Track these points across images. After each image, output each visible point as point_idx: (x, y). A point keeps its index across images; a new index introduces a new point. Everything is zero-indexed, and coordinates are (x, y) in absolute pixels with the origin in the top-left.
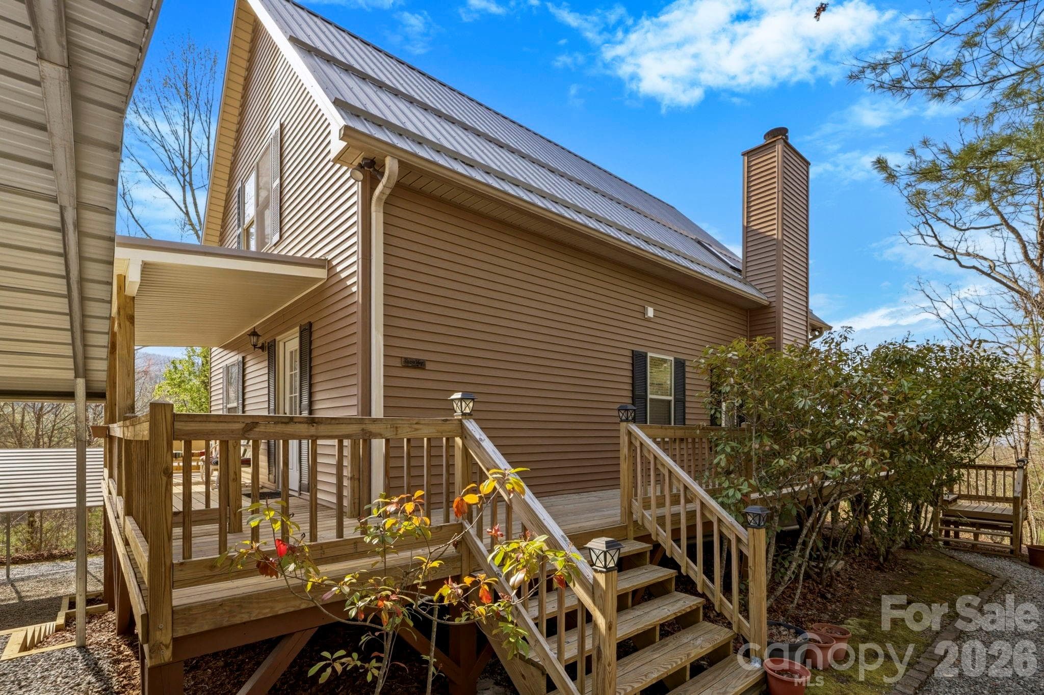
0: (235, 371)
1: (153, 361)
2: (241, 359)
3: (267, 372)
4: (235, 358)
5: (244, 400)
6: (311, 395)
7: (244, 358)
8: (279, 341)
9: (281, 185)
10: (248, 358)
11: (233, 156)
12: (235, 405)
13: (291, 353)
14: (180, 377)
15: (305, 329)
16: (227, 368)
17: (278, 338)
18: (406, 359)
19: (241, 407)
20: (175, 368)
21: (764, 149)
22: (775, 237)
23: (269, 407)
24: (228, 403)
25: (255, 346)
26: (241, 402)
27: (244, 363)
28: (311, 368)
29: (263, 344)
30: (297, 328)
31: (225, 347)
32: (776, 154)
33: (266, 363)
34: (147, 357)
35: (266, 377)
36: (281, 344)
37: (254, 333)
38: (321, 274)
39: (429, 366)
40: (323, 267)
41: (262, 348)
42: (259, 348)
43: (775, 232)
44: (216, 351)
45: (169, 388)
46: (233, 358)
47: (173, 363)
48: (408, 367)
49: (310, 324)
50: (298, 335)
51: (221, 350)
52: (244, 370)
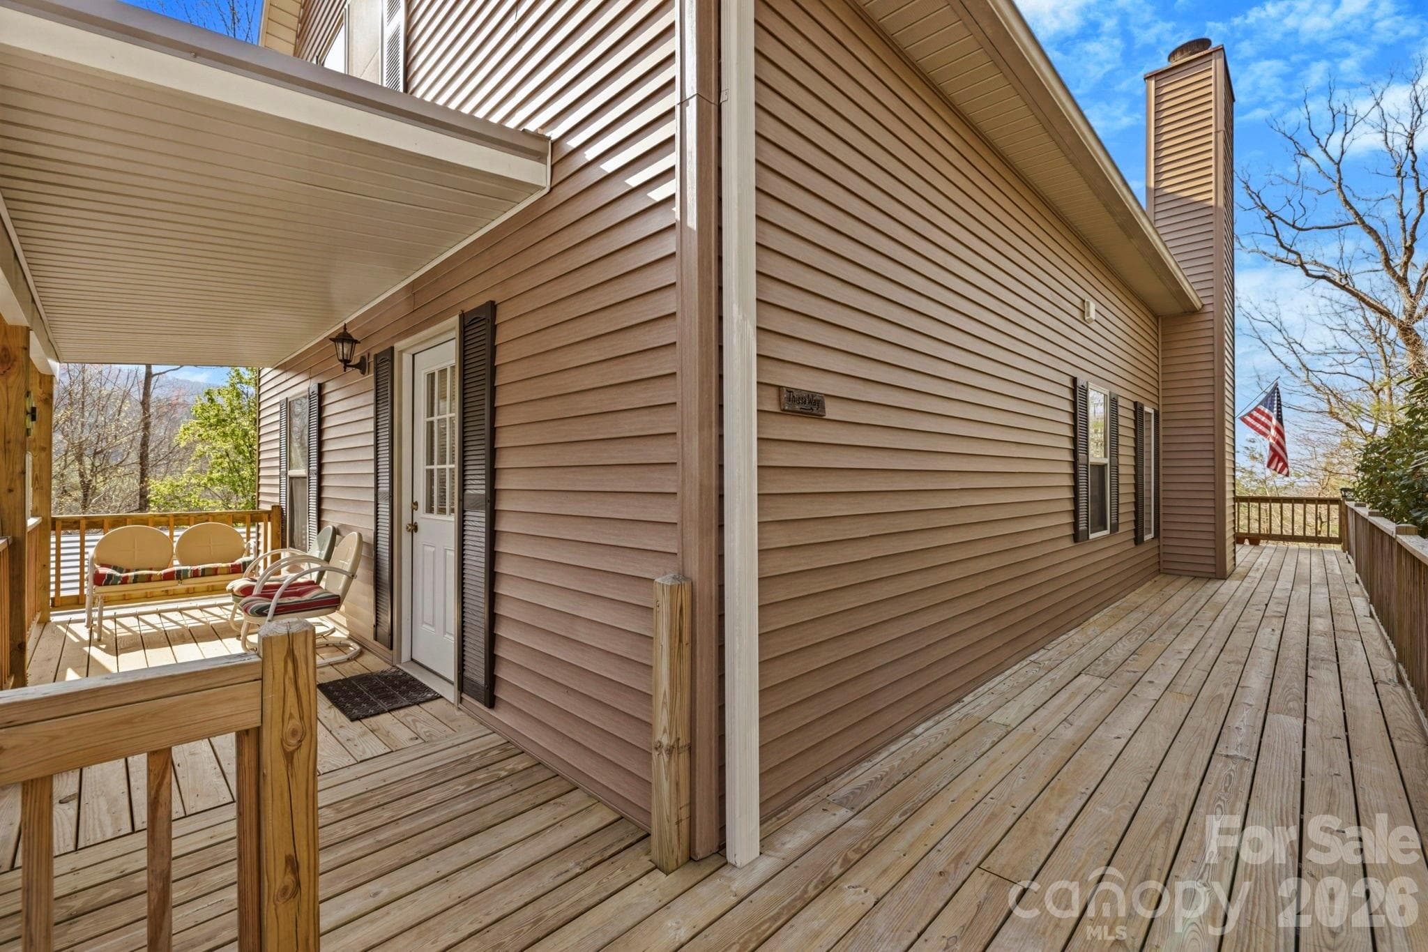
0: (301, 409)
1: (183, 391)
2: (315, 388)
3: (372, 414)
4: (304, 387)
5: (320, 466)
6: (492, 474)
7: (321, 387)
8: (401, 352)
9: (408, 22)
10: (329, 387)
11: (300, 22)
12: (302, 472)
13: (431, 376)
14: (217, 415)
15: (476, 320)
16: (288, 405)
17: (398, 346)
18: (790, 391)
19: (314, 478)
20: (211, 400)
21: (1187, 67)
22: (1212, 203)
23: (377, 487)
24: (290, 465)
25: (346, 362)
26: (314, 468)
27: (321, 397)
28: (493, 411)
29: (363, 358)
30: (454, 320)
31: (284, 367)
32: (1212, 73)
33: (371, 397)
34: (174, 384)
35: (370, 426)
36: (407, 358)
37: (344, 337)
38: (536, 173)
39: (832, 410)
40: (539, 156)
41: (362, 366)
42: (356, 366)
43: (1212, 195)
44: (268, 373)
45: (202, 431)
46: (300, 386)
47: (208, 393)
48: (793, 413)
49: (492, 307)
50: (455, 334)
51: (277, 372)
52: (321, 409)
